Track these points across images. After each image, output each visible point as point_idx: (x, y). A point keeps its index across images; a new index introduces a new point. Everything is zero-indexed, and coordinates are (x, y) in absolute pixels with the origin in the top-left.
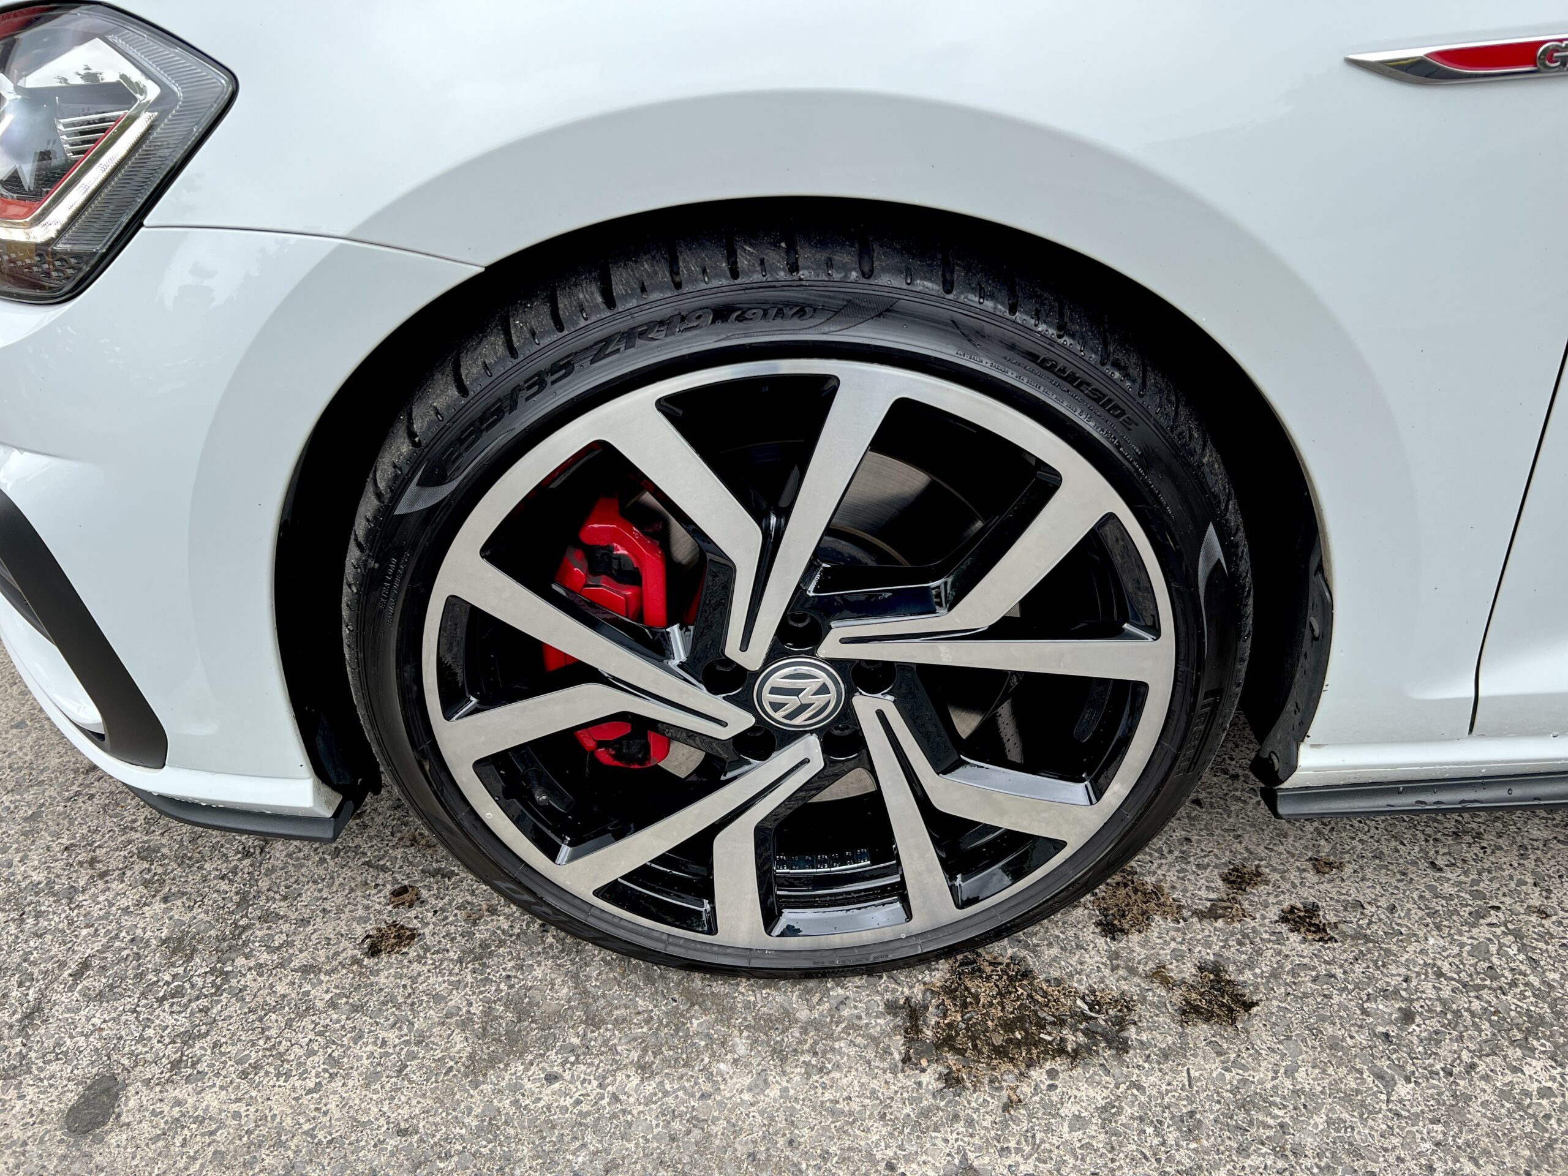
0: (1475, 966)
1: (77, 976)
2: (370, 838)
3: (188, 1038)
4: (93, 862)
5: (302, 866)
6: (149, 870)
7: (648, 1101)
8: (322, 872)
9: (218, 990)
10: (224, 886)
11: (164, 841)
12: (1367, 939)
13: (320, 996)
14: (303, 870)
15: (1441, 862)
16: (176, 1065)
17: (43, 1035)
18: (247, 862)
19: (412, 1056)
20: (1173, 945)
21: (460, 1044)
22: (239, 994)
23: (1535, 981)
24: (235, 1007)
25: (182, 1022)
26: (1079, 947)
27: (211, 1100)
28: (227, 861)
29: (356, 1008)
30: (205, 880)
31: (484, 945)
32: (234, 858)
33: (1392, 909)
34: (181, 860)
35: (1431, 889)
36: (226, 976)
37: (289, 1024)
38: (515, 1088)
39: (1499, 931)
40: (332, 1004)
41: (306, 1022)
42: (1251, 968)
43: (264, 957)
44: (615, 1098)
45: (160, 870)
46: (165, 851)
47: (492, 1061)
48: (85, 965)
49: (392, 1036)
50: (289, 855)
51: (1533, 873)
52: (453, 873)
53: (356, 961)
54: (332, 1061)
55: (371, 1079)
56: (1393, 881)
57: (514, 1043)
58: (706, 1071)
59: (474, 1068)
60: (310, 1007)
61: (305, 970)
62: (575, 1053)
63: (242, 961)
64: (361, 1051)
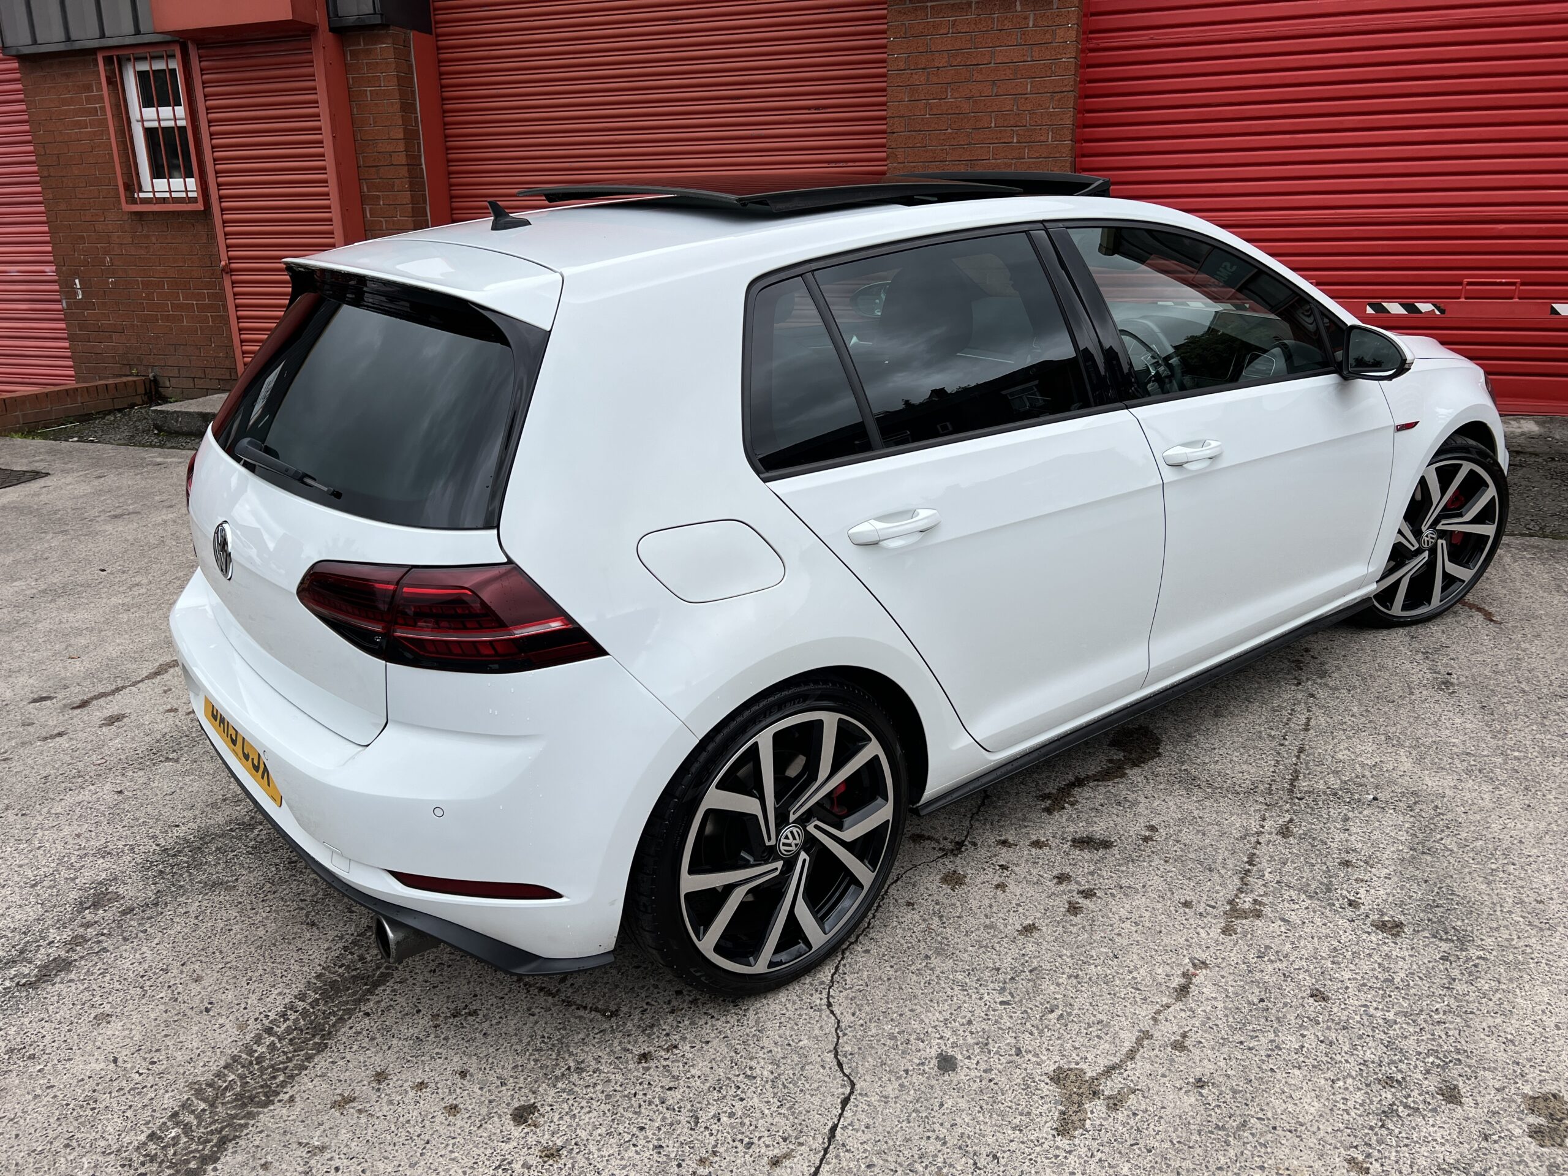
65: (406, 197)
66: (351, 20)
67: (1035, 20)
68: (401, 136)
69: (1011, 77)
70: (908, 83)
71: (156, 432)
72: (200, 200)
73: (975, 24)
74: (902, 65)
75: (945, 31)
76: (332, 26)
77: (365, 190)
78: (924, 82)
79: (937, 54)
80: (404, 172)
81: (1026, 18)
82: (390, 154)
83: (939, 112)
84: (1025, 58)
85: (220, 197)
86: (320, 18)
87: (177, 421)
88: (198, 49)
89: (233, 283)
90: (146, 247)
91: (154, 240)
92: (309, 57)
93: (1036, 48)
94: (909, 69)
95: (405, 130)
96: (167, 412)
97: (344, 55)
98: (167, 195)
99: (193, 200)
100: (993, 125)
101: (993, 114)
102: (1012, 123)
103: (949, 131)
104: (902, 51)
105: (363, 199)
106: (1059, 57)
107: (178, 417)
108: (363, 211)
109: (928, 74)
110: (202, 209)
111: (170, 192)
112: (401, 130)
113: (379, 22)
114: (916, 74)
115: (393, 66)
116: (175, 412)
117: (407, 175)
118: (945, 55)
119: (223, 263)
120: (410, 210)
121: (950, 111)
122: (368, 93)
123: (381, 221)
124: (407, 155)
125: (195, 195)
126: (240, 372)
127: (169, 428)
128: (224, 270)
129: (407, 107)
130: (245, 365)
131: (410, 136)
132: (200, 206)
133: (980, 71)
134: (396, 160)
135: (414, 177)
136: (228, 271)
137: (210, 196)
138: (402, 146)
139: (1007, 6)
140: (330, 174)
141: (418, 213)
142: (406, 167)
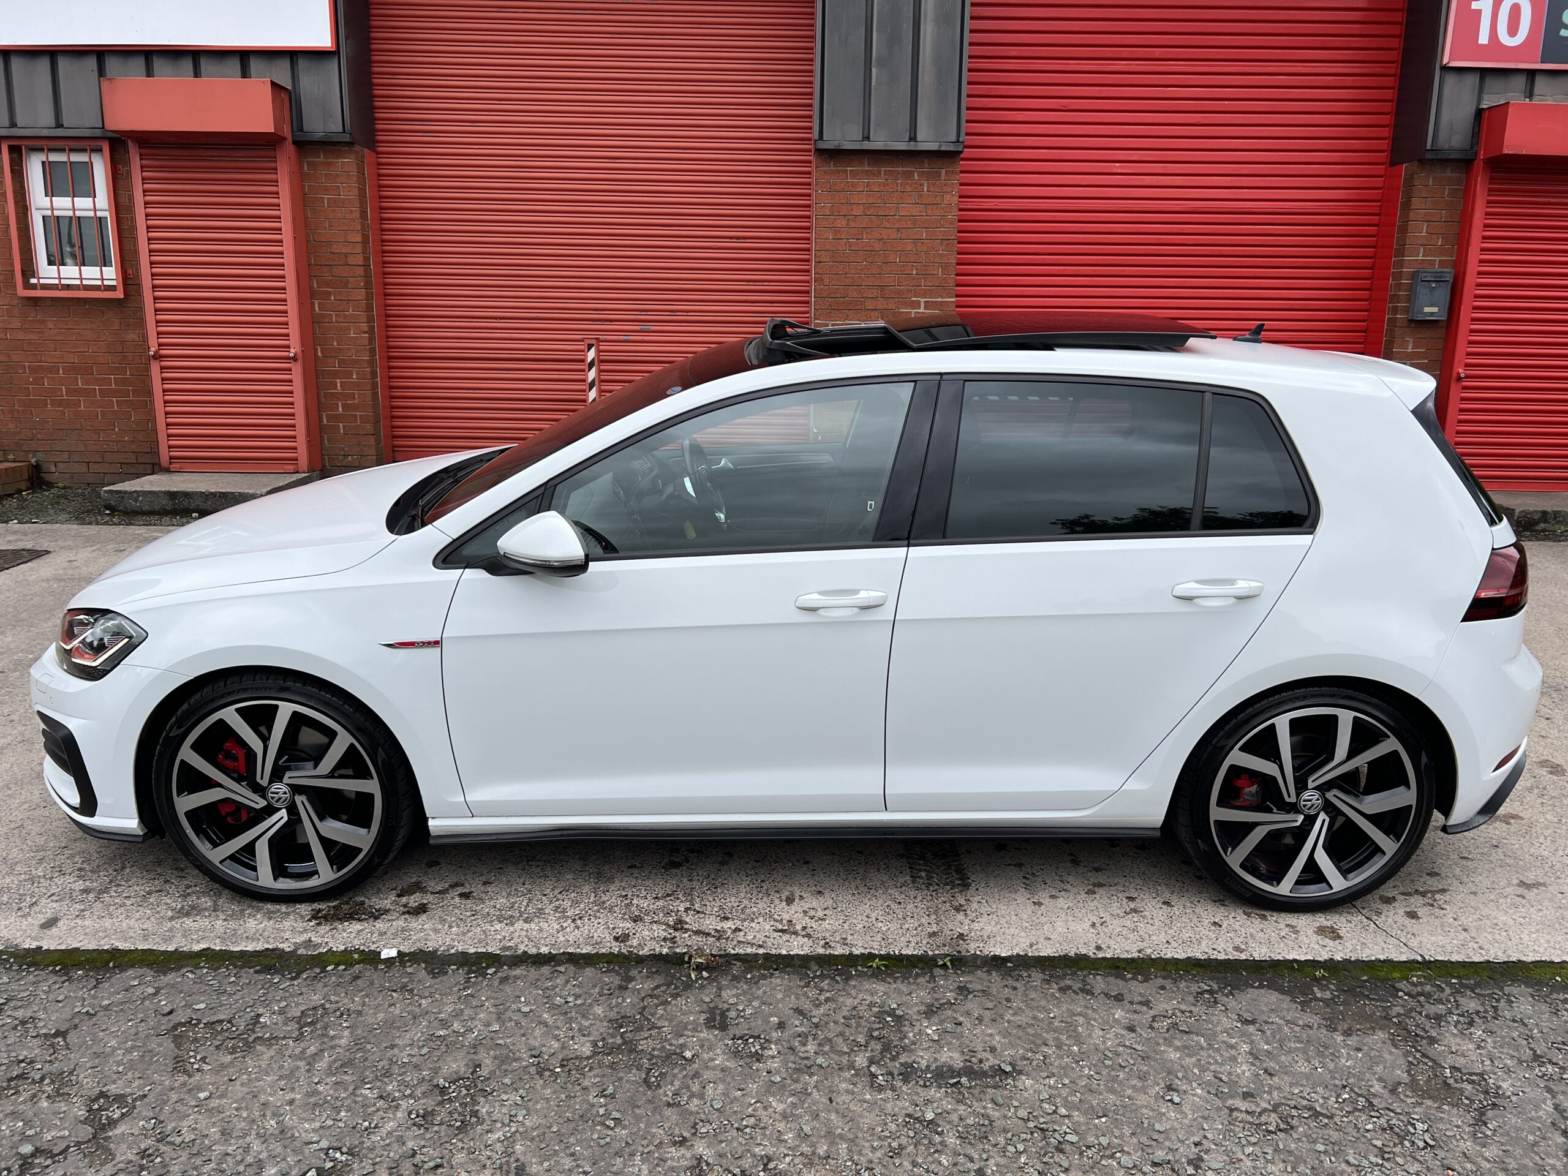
1: (49, 897)
3: (83, 911)
4: (60, 871)
9: (96, 901)
12: (481, 899)
13: (128, 903)
16: (77, 916)
17: (36, 908)
19: (153, 915)
20: (417, 899)
21: (170, 914)
22: (103, 902)
24: (101, 904)
25: (82, 907)
27: (87, 923)
29: (139, 905)
32: (111, 872)
33: (498, 893)
36: (99, 898)
37: (116, 908)
38: (183, 923)
39: (525, 898)
40: (132, 904)
41: (122, 908)
43: (114, 894)
47: (178, 917)
48: (53, 894)
49: (149, 912)
53: (144, 895)
54: (127, 916)
57: (187, 914)
58: (244, 921)
59: (172, 919)
60: (124, 905)
61: (126, 897)
62: (206, 916)
63: (105, 895)
64: (138, 914)
65: (361, 294)
66: (318, 136)
67: (928, 187)
68: (360, 239)
69: (911, 226)
70: (832, 226)
71: (107, 512)
72: (121, 288)
73: (884, 186)
74: (828, 212)
75: (861, 189)
76: (295, 139)
77: (315, 286)
78: (844, 226)
79: (854, 206)
80: (360, 271)
81: (922, 185)
82: (346, 255)
83: (856, 249)
84: (922, 214)
85: (154, 287)
86: (287, 132)
87: (136, 500)
88: (140, 148)
89: (162, 368)
90: (39, 332)
91: (50, 325)
92: (273, 165)
93: (928, 207)
94: (833, 215)
95: (363, 234)
96: (126, 492)
97: (301, 166)
98: (78, 282)
99: (112, 288)
100: (898, 261)
101: (898, 253)
102: (912, 260)
103: (864, 263)
104: (827, 202)
105: (313, 294)
106: (946, 214)
107: (139, 496)
108: (313, 304)
109: (848, 220)
110: (122, 297)
111: (81, 279)
112: (360, 235)
113: (348, 140)
114: (838, 219)
115: (355, 179)
116: (135, 491)
117: (362, 274)
118: (862, 207)
119: (153, 349)
120: (364, 305)
121: (865, 249)
122: (326, 200)
123: (331, 315)
124: (364, 257)
125: (114, 283)
126: (164, 454)
127: (125, 507)
128: (153, 356)
129: (363, 214)
130: (170, 447)
131: (365, 240)
132: (119, 294)
133: (888, 221)
134: (351, 260)
135: (367, 276)
136: (157, 357)
137: (139, 285)
138: (359, 249)
139: (909, 175)
140: (290, 272)
141: (369, 308)
142: (362, 268)
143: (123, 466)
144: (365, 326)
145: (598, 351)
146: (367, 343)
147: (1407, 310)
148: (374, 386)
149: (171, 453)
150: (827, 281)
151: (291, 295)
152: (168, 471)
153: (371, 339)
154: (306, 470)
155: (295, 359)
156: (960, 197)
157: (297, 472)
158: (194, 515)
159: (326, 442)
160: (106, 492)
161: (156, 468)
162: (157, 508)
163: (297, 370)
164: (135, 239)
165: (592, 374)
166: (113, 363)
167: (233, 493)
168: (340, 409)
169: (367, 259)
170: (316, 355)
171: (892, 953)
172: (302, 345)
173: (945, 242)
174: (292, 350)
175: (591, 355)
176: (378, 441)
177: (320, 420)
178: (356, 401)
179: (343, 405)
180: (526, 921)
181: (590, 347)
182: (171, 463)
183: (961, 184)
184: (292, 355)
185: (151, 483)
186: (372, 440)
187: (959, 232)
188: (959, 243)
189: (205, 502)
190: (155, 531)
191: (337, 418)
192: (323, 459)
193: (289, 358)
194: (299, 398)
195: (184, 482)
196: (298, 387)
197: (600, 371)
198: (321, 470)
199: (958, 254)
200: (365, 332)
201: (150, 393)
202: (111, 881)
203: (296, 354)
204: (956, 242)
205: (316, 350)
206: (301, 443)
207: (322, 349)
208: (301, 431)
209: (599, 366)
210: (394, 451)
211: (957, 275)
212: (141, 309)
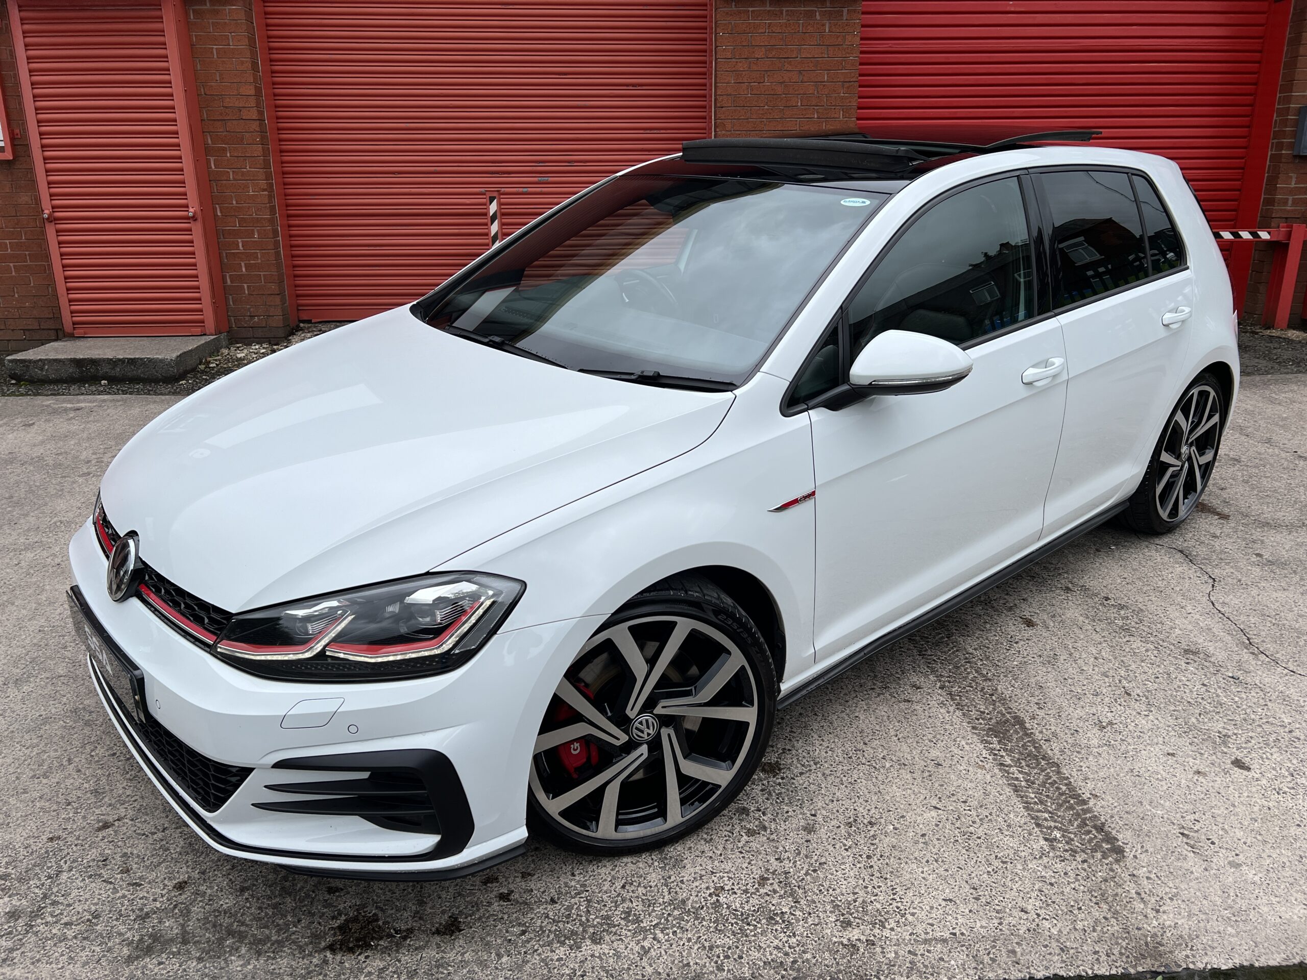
0: (563, 914)
2: (108, 870)
5: (73, 882)
6: (4, 884)
7: (198, 971)
8: (82, 884)
9: (27, 932)
10: (37, 891)
11: (13, 872)
12: (526, 904)
13: (70, 933)
14: (74, 884)
15: (576, 873)
18: (50, 880)
19: (104, 956)
20: (444, 908)
21: (126, 951)
22: (36, 934)
23: (584, 919)
24: (34, 938)
26: (404, 909)
28: (40, 880)
29: (85, 939)
30: (29, 888)
31: (147, 914)
32: (43, 879)
33: (543, 892)
34: (20, 880)
35: (566, 885)
36: (32, 926)
37: (55, 945)
38: (144, 967)
39: (582, 900)
40: (75, 937)
41: (63, 944)
42: (471, 916)
43: (50, 919)
44: (185, 970)
45: (9, 884)
46: (13, 876)
47: (137, 957)
49: (98, 949)
50: (69, 878)
51: (613, 877)
52: (142, 885)
53: (88, 920)
54: (71, 958)
55: (85, 964)
56: (552, 881)
57: (149, 951)
58: (225, 960)
59: (129, 960)
60: (64, 938)
61: (66, 924)
62: (174, 954)
63: (39, 921)
64: (83, 954)
65: (258, 150)
67: (830, 27)
68: (252, 92)
69: (813, 68)
70: (733, 69)
71: (13, 382)
72: (9, 150)
73: (786, 27)
74: (729, 55)
75: (763, 31)
77: (210, 142)
78: (746, 69)
79: (756, 48)
80: (255, 126)
81: (823, 25)
82: (240, 109)
83: (758, 93)
84: (823, 55)
87: (42, 369)
89: (58, 231)
92: (157, 13)
93: (830, 48)
94: (734, 58)
95: (256, 87)
96: (30, 361)
97: (187, 15)
99: (2, 150)
100: (799, 104)
101: (799, 96)
102: (813, 104)
103: (766, 107)
104: (729, 44)
105: (208, 151)
106: (848, 55)
107: (44, 365)
108: (208, 162)
109: (750, 63)
110: (11, 158)
112: (252, 87)
114: (740, 62)
115: (244, 27)
116: (40, 360)
117: (257, 129)
118: (763, 49)
119: (46, 211)
120: (261, 162)
121: (767, 93)
122: (215, 52)
123: (228, 172)
124: (258, 111)
125: (2, 144)
126: (67, 320)
127: (31, 376)
128: (48, 219)
129: (254, 65)
130: (72, 312)
131: (258, 91)
132: (8, 155)
133: (790, 63)
134: (245, 114)
135: (263, 131)
136: (52, 220)
137: (27, 146)
138: (252, 103)
139: (810, 15)
140: (182, 126)
141: (266, 165)
142: (258, 122)
143: (27, 333)
144: (263, 183)
145: (500, 204)
146: (267, 201)
147: (1291, 146)
148: (277, 243)
149: (74, 319)
150: (728, 127)
151: (186, 151)
152: (71, 336)
153: (270, 197)
154: (214, 332)
155: (194, 218)
156: (862, 39)
157: (205, 335)
158: (103, 382)
159: (231, 303)
160: (10, 361)
161: (60, 334)
162: (64, 375)
163: (197, 229)
164: (19, 96)
165: (494, 228)
166: (6, 227)
167: (142, 359)
168: (244, 270)
169: (261, 113)
170: (215, 215)
171: (1084, 974)
172: (201, 204)
173: (847, 85)
174: (191, 210)
175: (493, 208)
176: (283, 301)
177: (224, 281)
178: (259, 261)
179: (246, 266)
180: (596, 940)
181: (491, 200)
182: (74, 328)
183: (863, 26)
184: (191, 214)
185: (56, 350)
186: (277, 300)
187: (861, 75)
188: (860, 86)
189: (113, 369)
190: (64, 402)
191: (241, 278)
192: (229, 321)
193: (188, 218)
194: (201, 259)
195: (89, 348)
196: (199, 247)
197: (502, 225)
198: (228, 332)
199: (859, 97)
200: (264, 190)
201: (47, 257)
202: (45, 896)
203: (195, 213)
204: (857, 84)
205: (215, 210)
206: (207, 304)
207: (220, 208)
208: (205, 292)
209: (501, 219)
210: (298, 310)
211: (858, 119)
212: (31, 170)
